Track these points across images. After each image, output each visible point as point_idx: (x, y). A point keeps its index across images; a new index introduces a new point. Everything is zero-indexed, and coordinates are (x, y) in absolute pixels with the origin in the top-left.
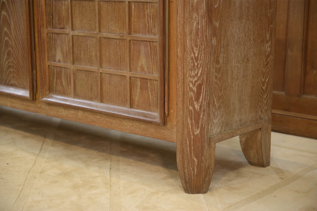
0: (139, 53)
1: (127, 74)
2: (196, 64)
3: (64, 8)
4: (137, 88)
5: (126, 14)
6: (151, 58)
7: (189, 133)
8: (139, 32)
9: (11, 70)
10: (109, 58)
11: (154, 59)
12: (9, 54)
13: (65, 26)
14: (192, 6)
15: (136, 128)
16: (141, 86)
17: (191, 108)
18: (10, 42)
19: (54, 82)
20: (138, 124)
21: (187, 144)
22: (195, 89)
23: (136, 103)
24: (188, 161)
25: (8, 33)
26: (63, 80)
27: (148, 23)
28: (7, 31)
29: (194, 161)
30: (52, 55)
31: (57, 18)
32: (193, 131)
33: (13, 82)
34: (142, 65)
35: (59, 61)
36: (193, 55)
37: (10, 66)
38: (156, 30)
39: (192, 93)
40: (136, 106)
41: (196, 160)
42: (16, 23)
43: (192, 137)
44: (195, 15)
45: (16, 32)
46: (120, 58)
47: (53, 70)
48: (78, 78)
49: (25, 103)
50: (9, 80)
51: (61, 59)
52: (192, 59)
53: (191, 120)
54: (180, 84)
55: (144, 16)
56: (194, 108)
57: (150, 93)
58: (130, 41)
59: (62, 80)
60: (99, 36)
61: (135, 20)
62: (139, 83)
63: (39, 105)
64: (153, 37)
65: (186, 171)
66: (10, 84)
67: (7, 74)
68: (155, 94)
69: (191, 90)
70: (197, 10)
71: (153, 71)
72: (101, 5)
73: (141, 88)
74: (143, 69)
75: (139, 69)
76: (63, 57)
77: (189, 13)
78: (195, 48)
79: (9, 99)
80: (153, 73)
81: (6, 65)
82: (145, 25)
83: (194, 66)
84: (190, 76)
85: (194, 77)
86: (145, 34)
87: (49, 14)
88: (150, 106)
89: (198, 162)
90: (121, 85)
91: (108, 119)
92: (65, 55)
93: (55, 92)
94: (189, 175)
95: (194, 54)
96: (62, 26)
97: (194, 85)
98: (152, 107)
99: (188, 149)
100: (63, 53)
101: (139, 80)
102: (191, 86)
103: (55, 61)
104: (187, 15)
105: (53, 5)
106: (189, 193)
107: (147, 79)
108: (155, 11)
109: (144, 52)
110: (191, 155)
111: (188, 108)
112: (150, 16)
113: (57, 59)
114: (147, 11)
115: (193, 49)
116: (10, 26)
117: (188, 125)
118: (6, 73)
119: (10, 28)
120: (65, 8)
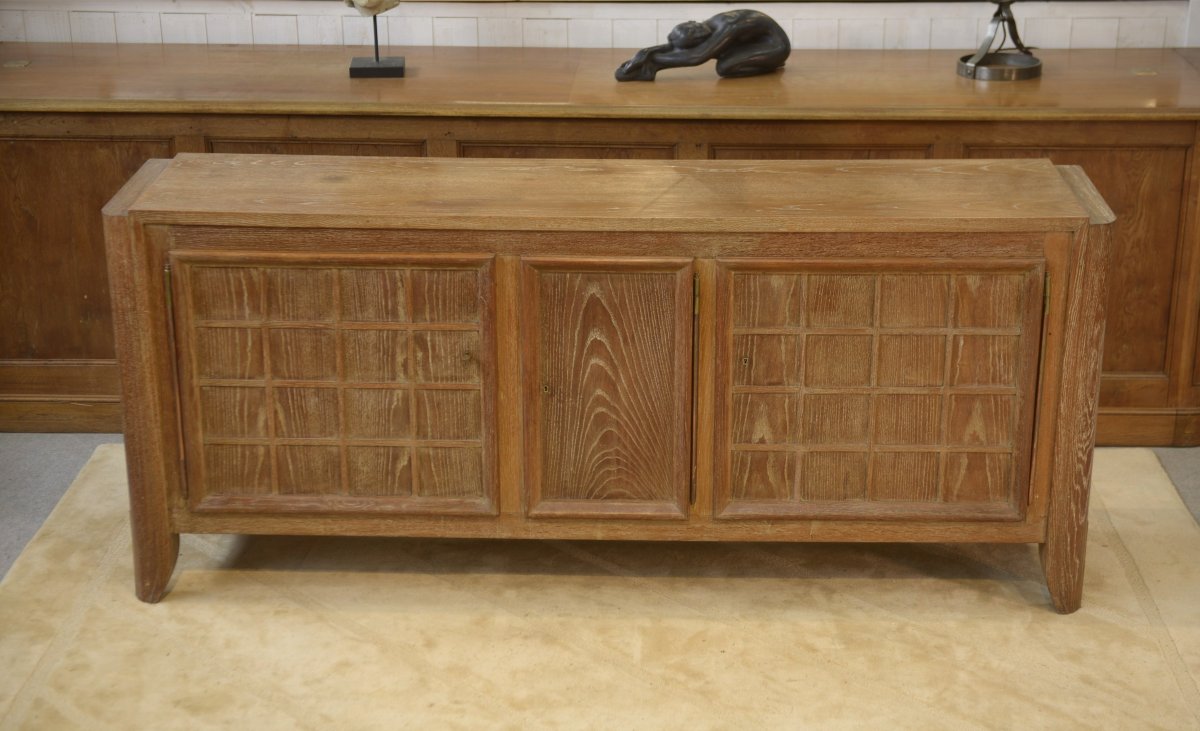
0: (970, 413)
1: (943, 449)
2: (1089, 422)
3: (783, 347)
4: (959, 469)
5: (947, 355)
6: (997, 420)
7: (1071, 527)
8: (973, 382)
9: (613, 468)
10: (897, 426)
11: (1002, 420)
12: (606, 439)
13: (785, 379)
14: (1092, 339)
15: (956, 532)
16: (969, 465)
17: (1077, 487)
18: (614, 417)
19: (742, 478)
20: (960, 526)
21: (1066, 541)
22: (1085, 458)
23: (955, 492)
24: (1067, 568)
25: (608, 399)
26: (770, 472)
27: (994, 366)
28: (605, 395)
29: (1075, 563)
30: (741, 432)
31: (762, 366)
32: (1078, 519)
33: (613, 490)
34: (975, 432)
35: (762, 441)
36: (1086, 410)
37: (608, 462)
38: (1011, 376)
39: (1081, 466)
40: (955, 499)
41: (1078, 561)
42: (636, 380)
43: (1076, 529)
44: (1094, 352)
45: (635, 395)
46: (924, 424)
47: (742, 458)
48: (812, 466)
49: (651, 527)
50: (604, 489)
51: (766, 438)
52: (1085, 415)
53: (1077, 504)
54: (1061, 456)
55: (986, 356)
56: (1082, 486)
57: (989, 474)
58: (951, 395)
59: (766, 475)
60: (877, 392)
61: (965, 363)
62: (965, 461)
63: (698, 526)
64: (1002, 387)
65: (1063, 581)
66: (605, 496)
67: (597, 477)
68: (1000, 474)
69: (1080, 460)
70: (1097, 344)
71: (998, 439)
72: (885, 340)
73: (970, 468)
74: (975, 437)
75: (967, 438)
76: (774, 433)
77: (1086, 349)
78: (1089, 399)
79: (600, 525)
80: (998, 443)
81: (593, 461)
82: (987, 371)
83: (1086, 425)
84: (1080, 441)
85: (1085, 441)
86: (986, 383)
87: (741, 360)
88: (988, 493)
89: (1080, 564)
90: (922, 467)
91: (887, 527)
92: (780, 430)
93: (745, 495)
94: (1066, 586)
95: (1089, 407)
96: (775, 379)
97: (1084, 453)
98: (991, 496)
99: (1069, 549)
100: (772, 425)
101: (965, 456)
102: (1080, 454)
103: (749, 441)
104: (1081, 353)
105: (752, 344)
106: (1066, 613)
107: (985, 453)
108: (1010, 349)
109: (979, 411)
110: (1072, 555)
111: (1072, 488)
112: (999, 357)
113: (756, 437)
114: (994, 348)
115: (1087, 401)
116: (614, 385)
117: (1070, 513)
118: (594, 476)
119: (616, 390)
120: (786, 349)
